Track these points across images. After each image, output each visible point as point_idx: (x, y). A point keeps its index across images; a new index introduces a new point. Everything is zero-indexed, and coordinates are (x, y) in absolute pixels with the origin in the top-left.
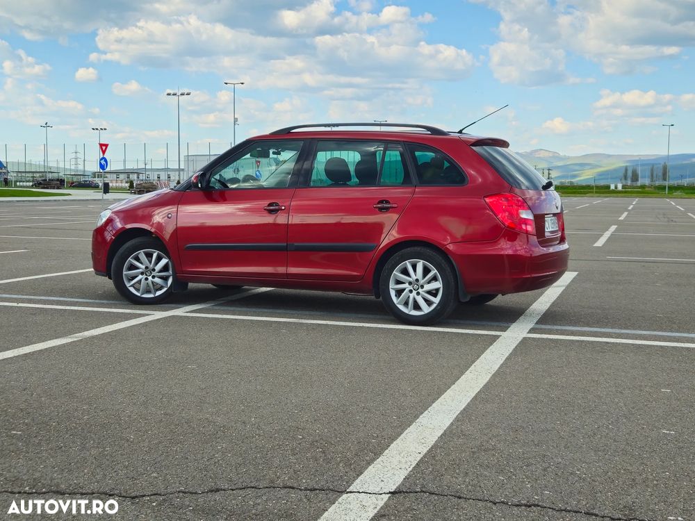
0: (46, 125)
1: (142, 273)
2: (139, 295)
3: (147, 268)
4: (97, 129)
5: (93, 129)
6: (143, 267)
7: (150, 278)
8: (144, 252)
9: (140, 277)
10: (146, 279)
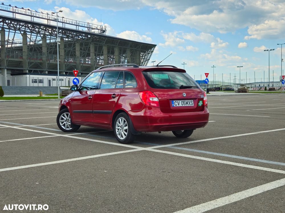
0: (214, 67)
1: (65, 121)
2: (65, 128)
3: (67, 119)
4: (239, 67)
5: (238, 67)
6: (66, 119)
7: (68, 123)
8: (66, 114)
9: (65, 122)
10: (67, 123)
